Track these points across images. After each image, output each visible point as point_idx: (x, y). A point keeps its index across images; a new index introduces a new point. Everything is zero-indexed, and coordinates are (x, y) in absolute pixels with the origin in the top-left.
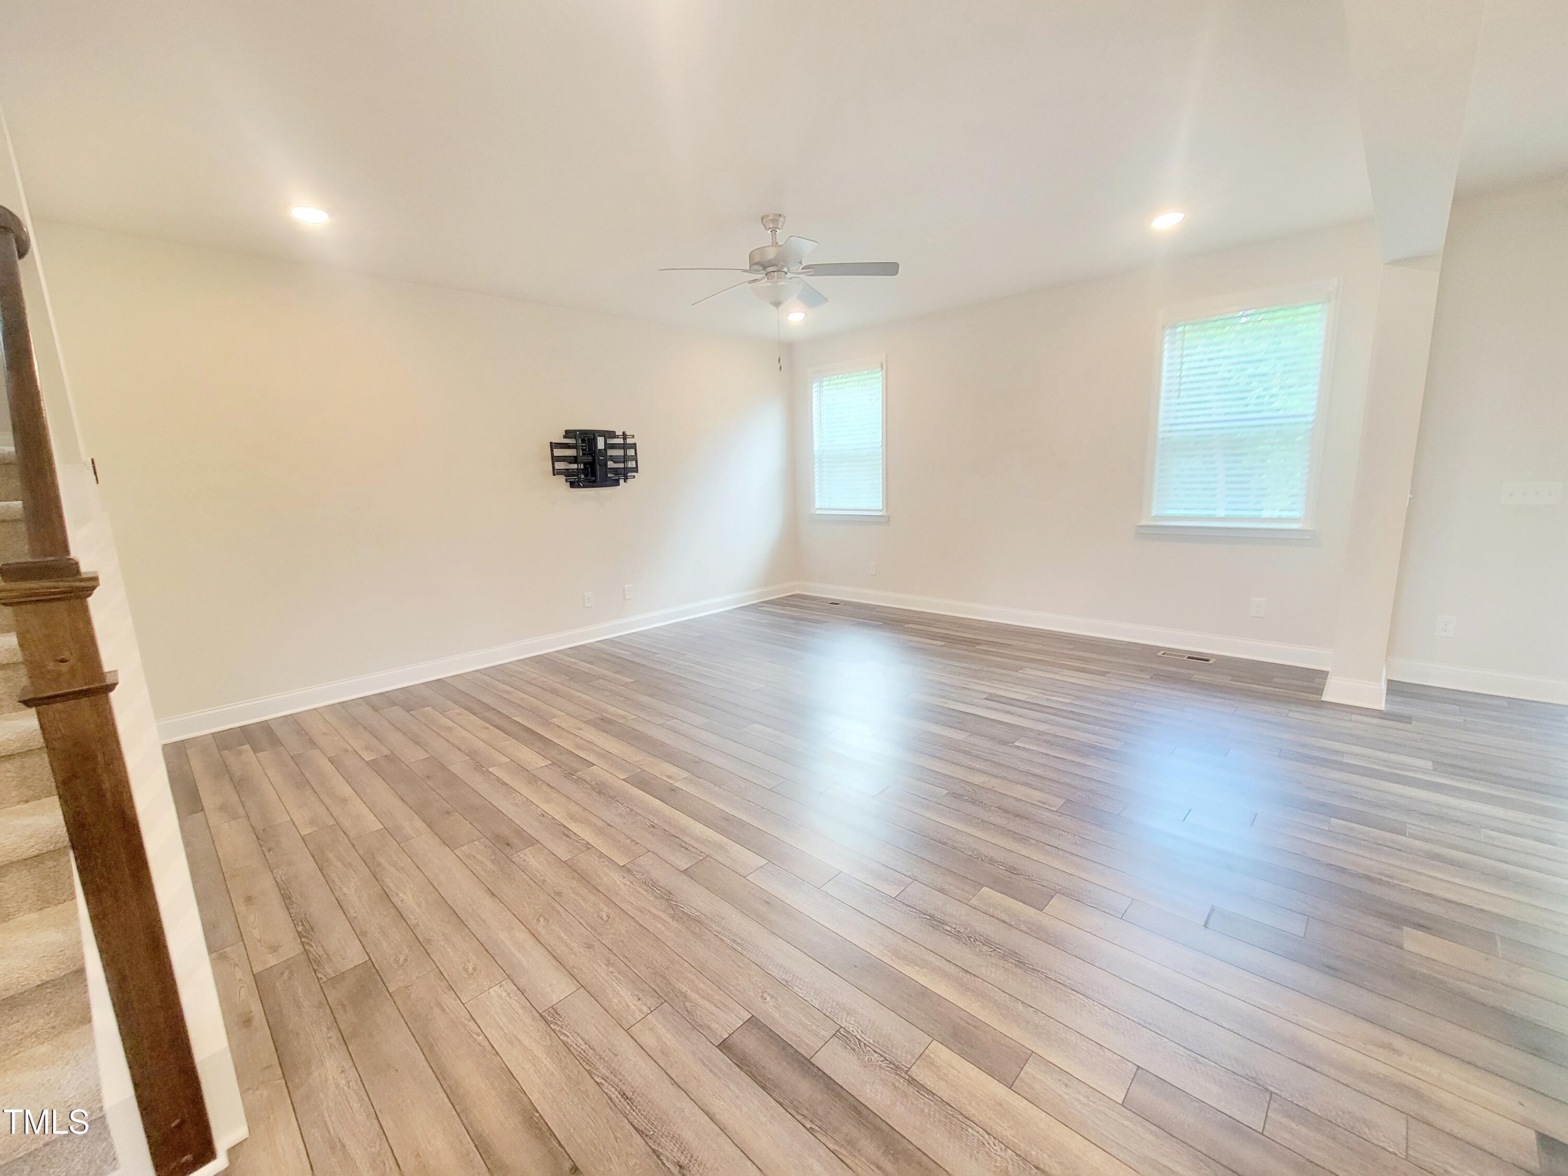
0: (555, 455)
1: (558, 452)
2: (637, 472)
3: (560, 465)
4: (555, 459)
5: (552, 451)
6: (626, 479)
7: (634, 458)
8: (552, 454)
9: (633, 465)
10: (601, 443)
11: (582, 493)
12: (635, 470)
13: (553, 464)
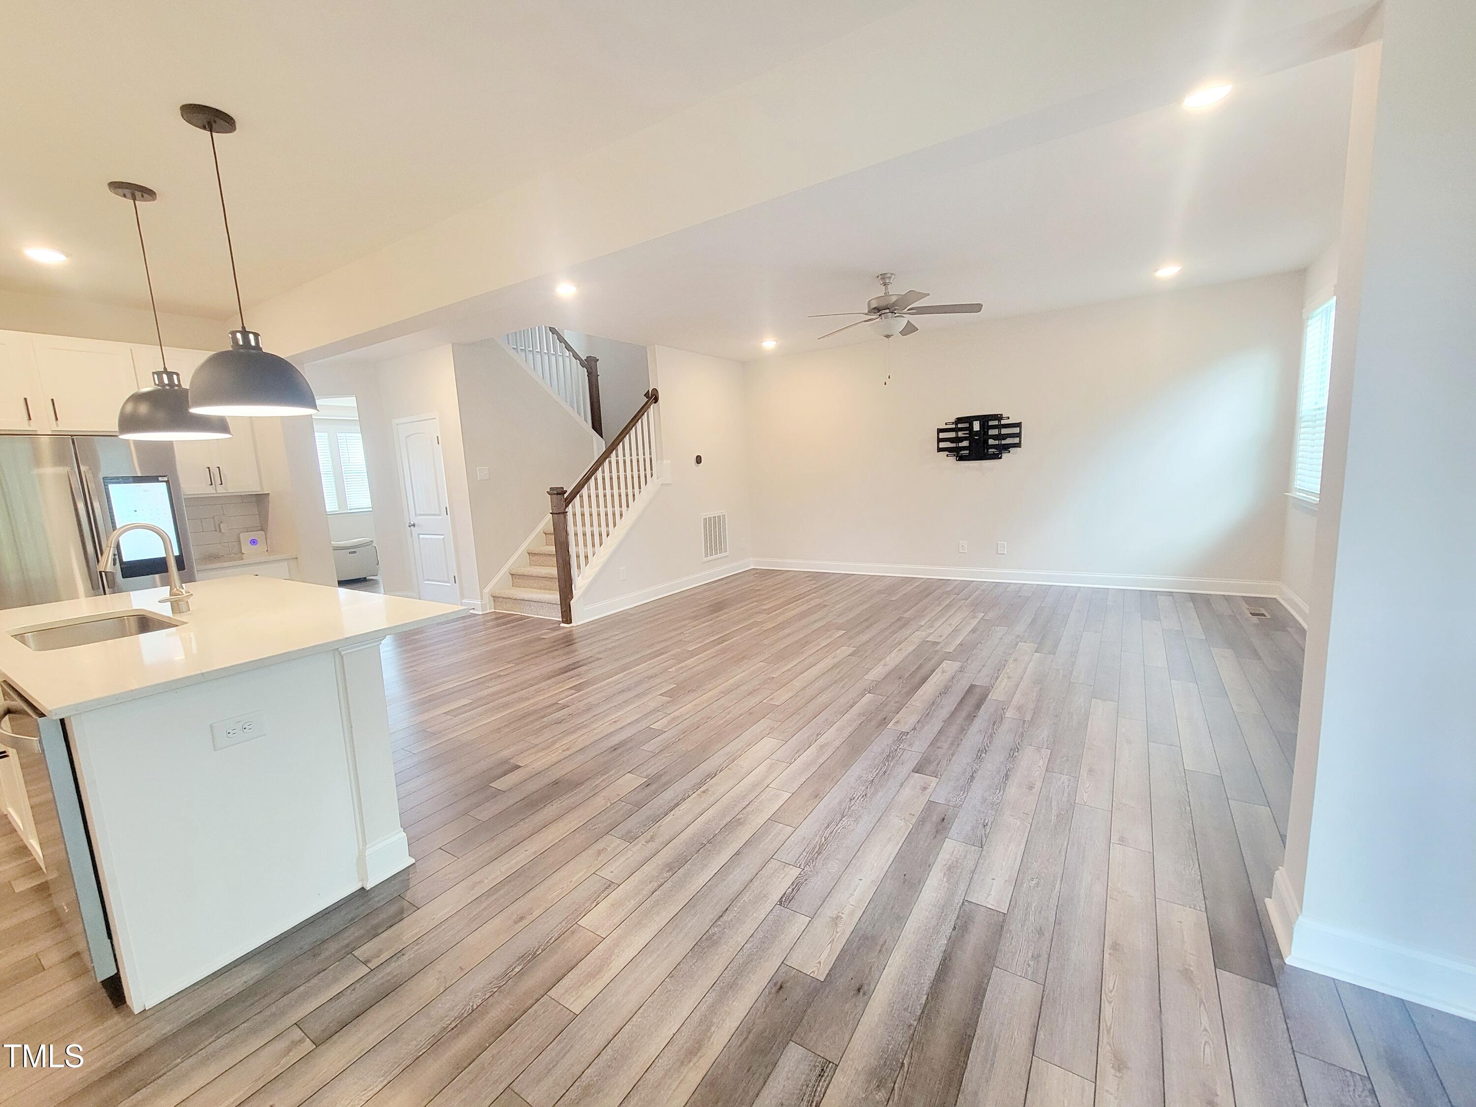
0: (940, 437)
1: (942, 435)
2: (1019, 447)
3: (943, 445)
4: (940, 440)
5: (938, 434)
6: (1009, 452)
7: (1019, 435)
8: (938, 437)
9: (1016, 440)
10: (976, 426)
11: (967, 465)
12: (1018, 445)
13: (938, 444)
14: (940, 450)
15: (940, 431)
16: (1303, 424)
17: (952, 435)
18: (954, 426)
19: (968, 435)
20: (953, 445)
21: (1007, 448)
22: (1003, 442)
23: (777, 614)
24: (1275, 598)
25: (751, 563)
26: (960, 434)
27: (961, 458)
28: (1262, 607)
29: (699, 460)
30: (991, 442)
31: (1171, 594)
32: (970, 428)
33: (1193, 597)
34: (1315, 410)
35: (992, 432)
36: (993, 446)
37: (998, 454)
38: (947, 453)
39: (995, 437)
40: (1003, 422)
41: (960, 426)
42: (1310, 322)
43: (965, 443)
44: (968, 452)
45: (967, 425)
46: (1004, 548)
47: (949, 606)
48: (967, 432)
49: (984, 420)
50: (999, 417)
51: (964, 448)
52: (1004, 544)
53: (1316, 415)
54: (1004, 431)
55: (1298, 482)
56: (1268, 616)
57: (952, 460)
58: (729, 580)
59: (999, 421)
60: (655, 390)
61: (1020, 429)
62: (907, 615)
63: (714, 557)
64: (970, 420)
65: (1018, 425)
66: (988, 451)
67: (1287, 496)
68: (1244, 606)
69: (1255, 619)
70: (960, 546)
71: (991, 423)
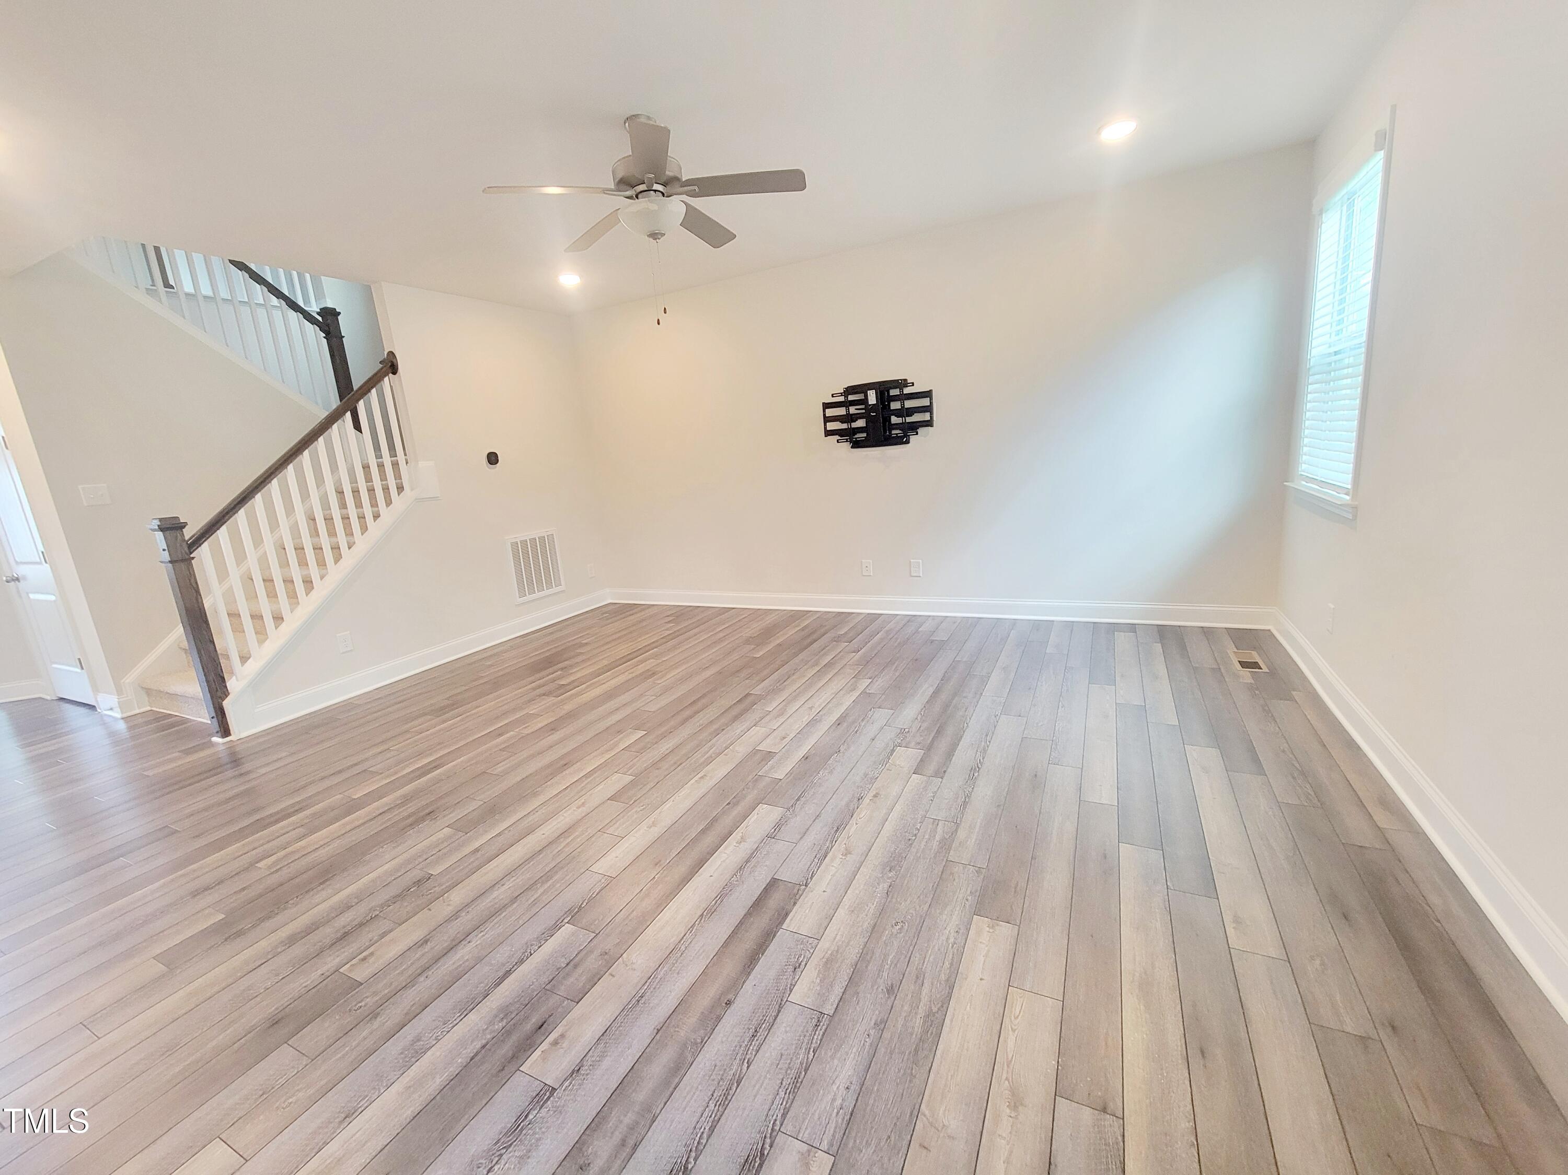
0: (827, 415)
1: (830, 412)
2: (932, 426)
3: (831, 426)
4: (827, 420)
5: (824, 411)
6: (917, 434)
7: (928, 409)
8: (824, 415)
9: (926, 416)
10: (872, 398)
11: (864, 453)
12: (929, 424)
13: (825, 425)
14: (828, 433)
15: (826, 406)
16: (1311, 379)
17: (841, 411)
18: (842, 399)
19: (864, 411)
20: (844, 426)
21: (914, 427)
22: (909, 420)
23: (572, 695)
24: (1269, 630)
25: (608, 596)
26: (852, 410)
27: (857, 445)
28: (1254, 649)
29: (493, 459)
30: (894, 420)
31: (1132, 628)
32: (864, 401)
33: (1163, 632)
34: (1329, 355)
35: (895, 405)
36: (897, 426)
37: (902, 437)
38: (837, 437)
39: (899, 413)
40: (907, 391)
41: (851, 398)
42: (1324, 217)
43: (861, 423)
44: (865, 435)
45: (860, 397)
46: (919, 567)
47: (829, 665)
48: (863, 407)
49: (883, 388)
50: (903, 384)
51: (860, 430)
52: (919, 563)
53: (1330, 364)
54: (909, 404)
55: (1304, 466)
56: (1265, 669)
57: (847, 446)
58: (551, 630)
59: (901, 390)
60: (391, 354)
61: (931, 399)
62: (757, 691)
63: (538, 595)
64: (862, 389)
65: (928, 394)
66: (890, 432)
67: (1285, 485)
68: (1231, 649)
69: (1246, 672)
70: (864, 566)
71: (894, 392)
